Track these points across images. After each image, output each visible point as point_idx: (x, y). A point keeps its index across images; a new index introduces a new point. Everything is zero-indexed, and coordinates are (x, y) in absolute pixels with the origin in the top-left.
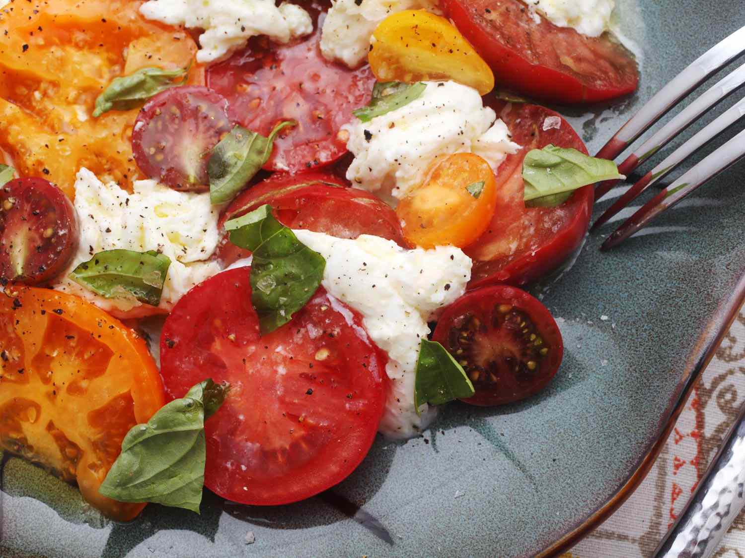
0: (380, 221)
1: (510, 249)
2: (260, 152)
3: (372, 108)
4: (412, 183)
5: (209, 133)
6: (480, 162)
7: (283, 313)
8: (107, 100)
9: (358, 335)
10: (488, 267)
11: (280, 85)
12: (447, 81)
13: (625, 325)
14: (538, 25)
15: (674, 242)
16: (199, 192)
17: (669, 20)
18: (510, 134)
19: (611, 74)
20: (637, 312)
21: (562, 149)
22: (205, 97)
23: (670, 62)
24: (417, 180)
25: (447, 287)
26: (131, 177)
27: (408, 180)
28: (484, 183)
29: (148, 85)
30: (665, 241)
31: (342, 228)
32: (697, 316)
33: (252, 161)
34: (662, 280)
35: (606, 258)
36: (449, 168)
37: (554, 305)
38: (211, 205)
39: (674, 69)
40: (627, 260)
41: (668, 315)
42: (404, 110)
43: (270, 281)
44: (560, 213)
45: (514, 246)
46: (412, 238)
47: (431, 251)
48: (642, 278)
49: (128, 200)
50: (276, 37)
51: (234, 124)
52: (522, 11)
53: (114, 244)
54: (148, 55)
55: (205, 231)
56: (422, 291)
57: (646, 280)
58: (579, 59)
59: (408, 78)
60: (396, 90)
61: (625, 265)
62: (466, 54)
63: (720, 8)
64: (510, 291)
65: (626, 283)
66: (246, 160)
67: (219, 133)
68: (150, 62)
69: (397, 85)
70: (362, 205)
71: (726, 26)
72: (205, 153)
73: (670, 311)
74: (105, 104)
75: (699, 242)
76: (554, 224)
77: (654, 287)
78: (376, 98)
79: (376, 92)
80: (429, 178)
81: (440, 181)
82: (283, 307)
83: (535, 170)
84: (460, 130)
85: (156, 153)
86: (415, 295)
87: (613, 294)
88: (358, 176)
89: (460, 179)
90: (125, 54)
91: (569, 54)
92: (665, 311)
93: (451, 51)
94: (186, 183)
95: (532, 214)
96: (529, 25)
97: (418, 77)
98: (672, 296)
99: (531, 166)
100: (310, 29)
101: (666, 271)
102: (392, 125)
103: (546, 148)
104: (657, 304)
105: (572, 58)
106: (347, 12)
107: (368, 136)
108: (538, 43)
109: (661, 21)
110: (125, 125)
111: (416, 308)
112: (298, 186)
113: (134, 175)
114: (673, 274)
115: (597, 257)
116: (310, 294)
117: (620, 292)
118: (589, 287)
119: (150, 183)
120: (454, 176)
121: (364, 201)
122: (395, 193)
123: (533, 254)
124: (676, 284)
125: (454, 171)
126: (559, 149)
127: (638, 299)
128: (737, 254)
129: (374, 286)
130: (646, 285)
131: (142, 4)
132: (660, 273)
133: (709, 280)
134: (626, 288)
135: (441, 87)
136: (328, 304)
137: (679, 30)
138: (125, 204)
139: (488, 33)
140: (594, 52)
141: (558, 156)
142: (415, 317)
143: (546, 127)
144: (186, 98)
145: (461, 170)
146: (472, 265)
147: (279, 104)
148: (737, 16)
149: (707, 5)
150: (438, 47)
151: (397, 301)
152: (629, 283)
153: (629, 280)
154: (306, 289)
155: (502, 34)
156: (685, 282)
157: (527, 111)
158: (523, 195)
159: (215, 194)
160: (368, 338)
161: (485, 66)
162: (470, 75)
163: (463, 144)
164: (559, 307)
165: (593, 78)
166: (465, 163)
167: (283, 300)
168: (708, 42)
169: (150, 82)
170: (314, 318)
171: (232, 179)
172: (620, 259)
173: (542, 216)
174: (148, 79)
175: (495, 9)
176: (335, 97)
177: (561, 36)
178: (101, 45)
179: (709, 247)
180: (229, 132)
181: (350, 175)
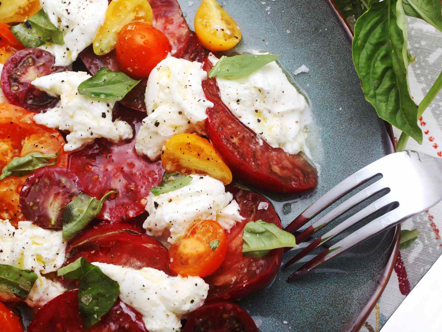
0: (158, 258)
1: (232, 281)
2: (94, 209)
3: (161, 188)
4: (179, 235)
5: (65, 196)
6: (219, 228)
7: (96, 316)
8: (9, 170)
9: (139, 327)
10: (218, 290)
11: (110, 168)
12: (205, 176)
13: (296, 328)
14: (261, 146)
15: (329, 280)
16: (57, 230)
17: (337, 148)
18: (239, 209)
19: (301, 178)
20: (304, 321)
21: (267, 223)
22: (65, 174)
23: (336, 173)
24: (183, 234)
25: (192, 301)
26: (19, 216)
27: (177, 233)
28: (219, 241)
29: (34, 163)
30: (324, 279)
31: (136, 260)
32: (336, 329)
33: (89, 214)
34: (320, 303)
35: (290, 286)
36: (201, 229)
37: (257, 312)
38: (63, 239)
39: (338, 178)
40: (301, 289)
41: (321, 326)
42: (178, 192)
43: (88, 297)
44: (262, 262)
45: (234, 279)
46: (176, 269)
47: (185, 278)
48: (309, 300)
49: (14, 233)
50: (111, 139)
51: (80, 191)
52: (253, 137)
53: (4, 260)
54: (36, 144)
55: (58, 254)
56: (177, 303)
57: (311, 302)
58: (283, 168)
59: (183, 171)
60: (176, 178)
61: (300, 291)
62: (217, 161)
63: (366, 145)
64: (229, 306)
65: (300, 303)
66: (85, 213)
67: (71, 196)
68: (36, 149)
69: (177, 175)
70: (148, 248)
71: (368, 157)
72: (62, 208)
73: (322, 323)
74: (7, 173)
75: (342, 283)
76: (258, 268)
77: (315, 307)
78: (165, 181)
79: (165, 178)
80: (189, 234)
81: (196, 236)
82: (96, 313)
83: (250, 235)
84: (210, 206)
85: (33, 206)
86: (172, 305)
87: (292, 309)
88: (149, 227)
89: (206, 237)
90: (22, 143)
91: (277, 164)
92: (319, 323)
93: (208, 159)
94: (49, 224)
95: (246, 260)
96: (255, 146)
97: (189, 172)
98: (324, 314)
99: (248, 232)
100: (131, 136)
101: (323, 298)
102: (170, 201)
103: (257, 222)
104: (316, 318)
105: (279, 167)
106: (150, 129)
107: (156, 205)
108: (260, 158)
109: (333, 148)
110: (18, 185)
111: (174, 312)
112: (113, 232)
113: (20, 215)
114: (326, 301)
115: (285, 285)
116: (111, 305)
117: (296, 307)
118: (279, 302)
119: (28, 223)
120: (204, 234)
121: (149, 246)
122: (169, 240)
123: (244, 286)
124: (328, 307)
125: (204, 231)
126: (265, 223)
127: (306, 313)
128: (362, 294)
129: (148, 299)
130: (311, 305)
131: (35, 115)
132: (319, 299)
133: (345, 307)
134: (299, 305)
135: (201, 179)
136: (121, 310)
137: (343, 155)
138: (12, 235)
139: (230, 151)
140: (293, 164)
141: (264, 228)
142: (173, 317)
143: (260, 208)
144: (54, 174)
145: (208, 231)
146: (208, 288)
147: (109, 179)
148: (375, 151)
149: (359, 142)
150: (202, 156)
151: (163, 308)
152: (301, 303)
153: (301, 300)
154: (109, 303)
155: (238, 152)
156: (332, 306)
157: (250, 196)
158: (242, 249)
159: (66, 233)
160: (145, 328)
161: (228, 169)
162: (219, 173)
163: (211, 214)
164: (260, 313)
165: (291, 179)
166: (211, 227)
167: (96, 308)
168: (358, 164)
169: (35, 161)
170: (114, 319)
171: (76, 224)
172: (298, 287)
173: (252, 262)
174: (34, 159)
175: (236, 136)
176: (142, 178)
177: (274, 153)
178: (9, 137)
179: (348, 286)
180: (77, 196)
181: (145, 226)
